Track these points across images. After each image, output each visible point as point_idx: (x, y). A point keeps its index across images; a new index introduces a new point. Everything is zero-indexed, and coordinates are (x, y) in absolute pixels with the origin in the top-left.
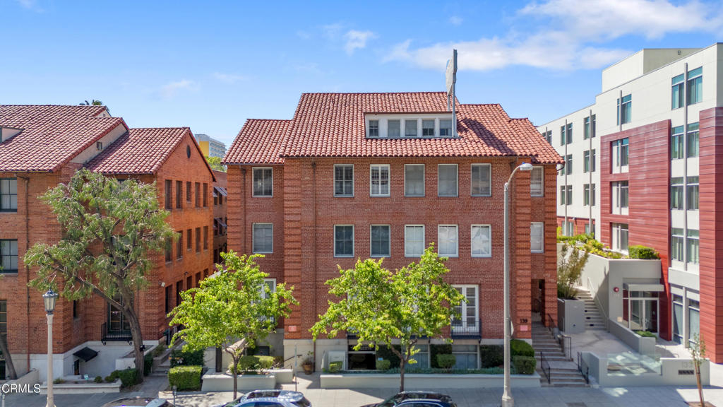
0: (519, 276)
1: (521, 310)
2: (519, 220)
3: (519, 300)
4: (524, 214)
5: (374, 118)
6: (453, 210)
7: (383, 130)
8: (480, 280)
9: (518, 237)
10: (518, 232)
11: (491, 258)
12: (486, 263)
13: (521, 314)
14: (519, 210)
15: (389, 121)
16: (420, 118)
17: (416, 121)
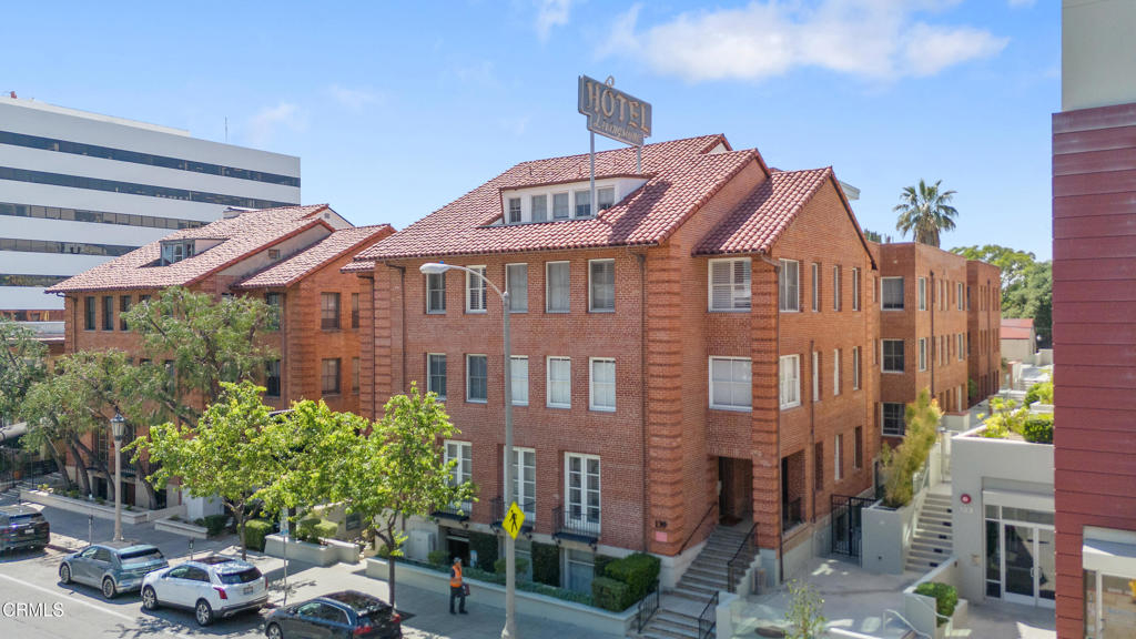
0: (654, 447)
1: (655, 506)
2: (653, 353)
3: (655, 488)
4: (661, 341)
5: (514, 195)
6: (562, 334)
7: (526, 213)
8: (599, 448)
9: (651, 380)
10: (651, 372)
11: (614, 414)
12: (607, 420)
13: (656, 512)
14: (652, 335)
15: (534, 198)
16: (571, 189)
17: (566, 195)
